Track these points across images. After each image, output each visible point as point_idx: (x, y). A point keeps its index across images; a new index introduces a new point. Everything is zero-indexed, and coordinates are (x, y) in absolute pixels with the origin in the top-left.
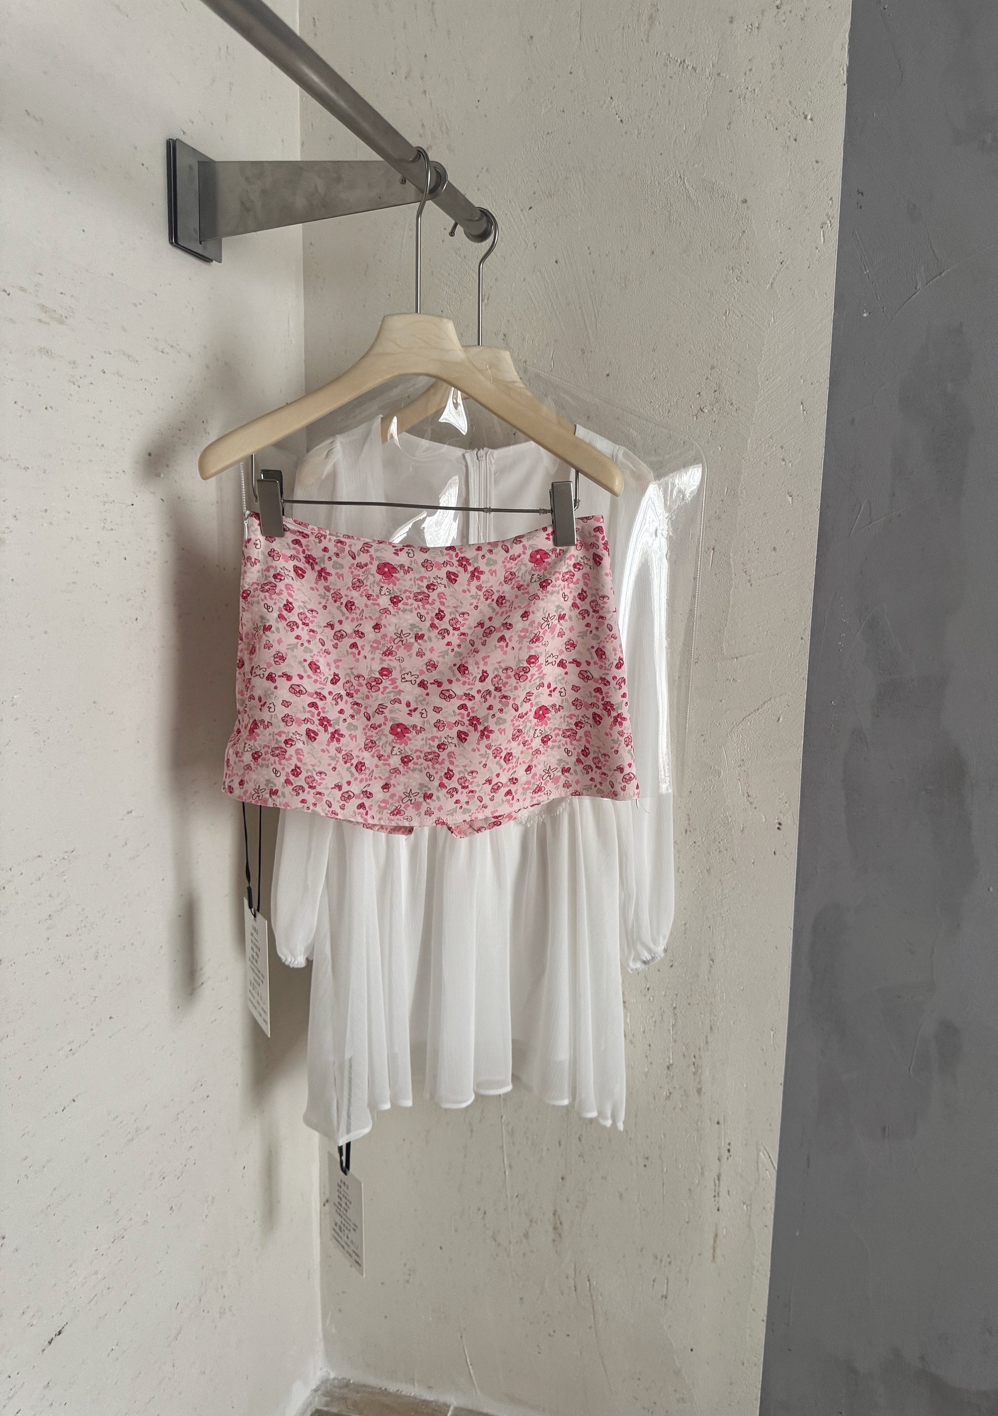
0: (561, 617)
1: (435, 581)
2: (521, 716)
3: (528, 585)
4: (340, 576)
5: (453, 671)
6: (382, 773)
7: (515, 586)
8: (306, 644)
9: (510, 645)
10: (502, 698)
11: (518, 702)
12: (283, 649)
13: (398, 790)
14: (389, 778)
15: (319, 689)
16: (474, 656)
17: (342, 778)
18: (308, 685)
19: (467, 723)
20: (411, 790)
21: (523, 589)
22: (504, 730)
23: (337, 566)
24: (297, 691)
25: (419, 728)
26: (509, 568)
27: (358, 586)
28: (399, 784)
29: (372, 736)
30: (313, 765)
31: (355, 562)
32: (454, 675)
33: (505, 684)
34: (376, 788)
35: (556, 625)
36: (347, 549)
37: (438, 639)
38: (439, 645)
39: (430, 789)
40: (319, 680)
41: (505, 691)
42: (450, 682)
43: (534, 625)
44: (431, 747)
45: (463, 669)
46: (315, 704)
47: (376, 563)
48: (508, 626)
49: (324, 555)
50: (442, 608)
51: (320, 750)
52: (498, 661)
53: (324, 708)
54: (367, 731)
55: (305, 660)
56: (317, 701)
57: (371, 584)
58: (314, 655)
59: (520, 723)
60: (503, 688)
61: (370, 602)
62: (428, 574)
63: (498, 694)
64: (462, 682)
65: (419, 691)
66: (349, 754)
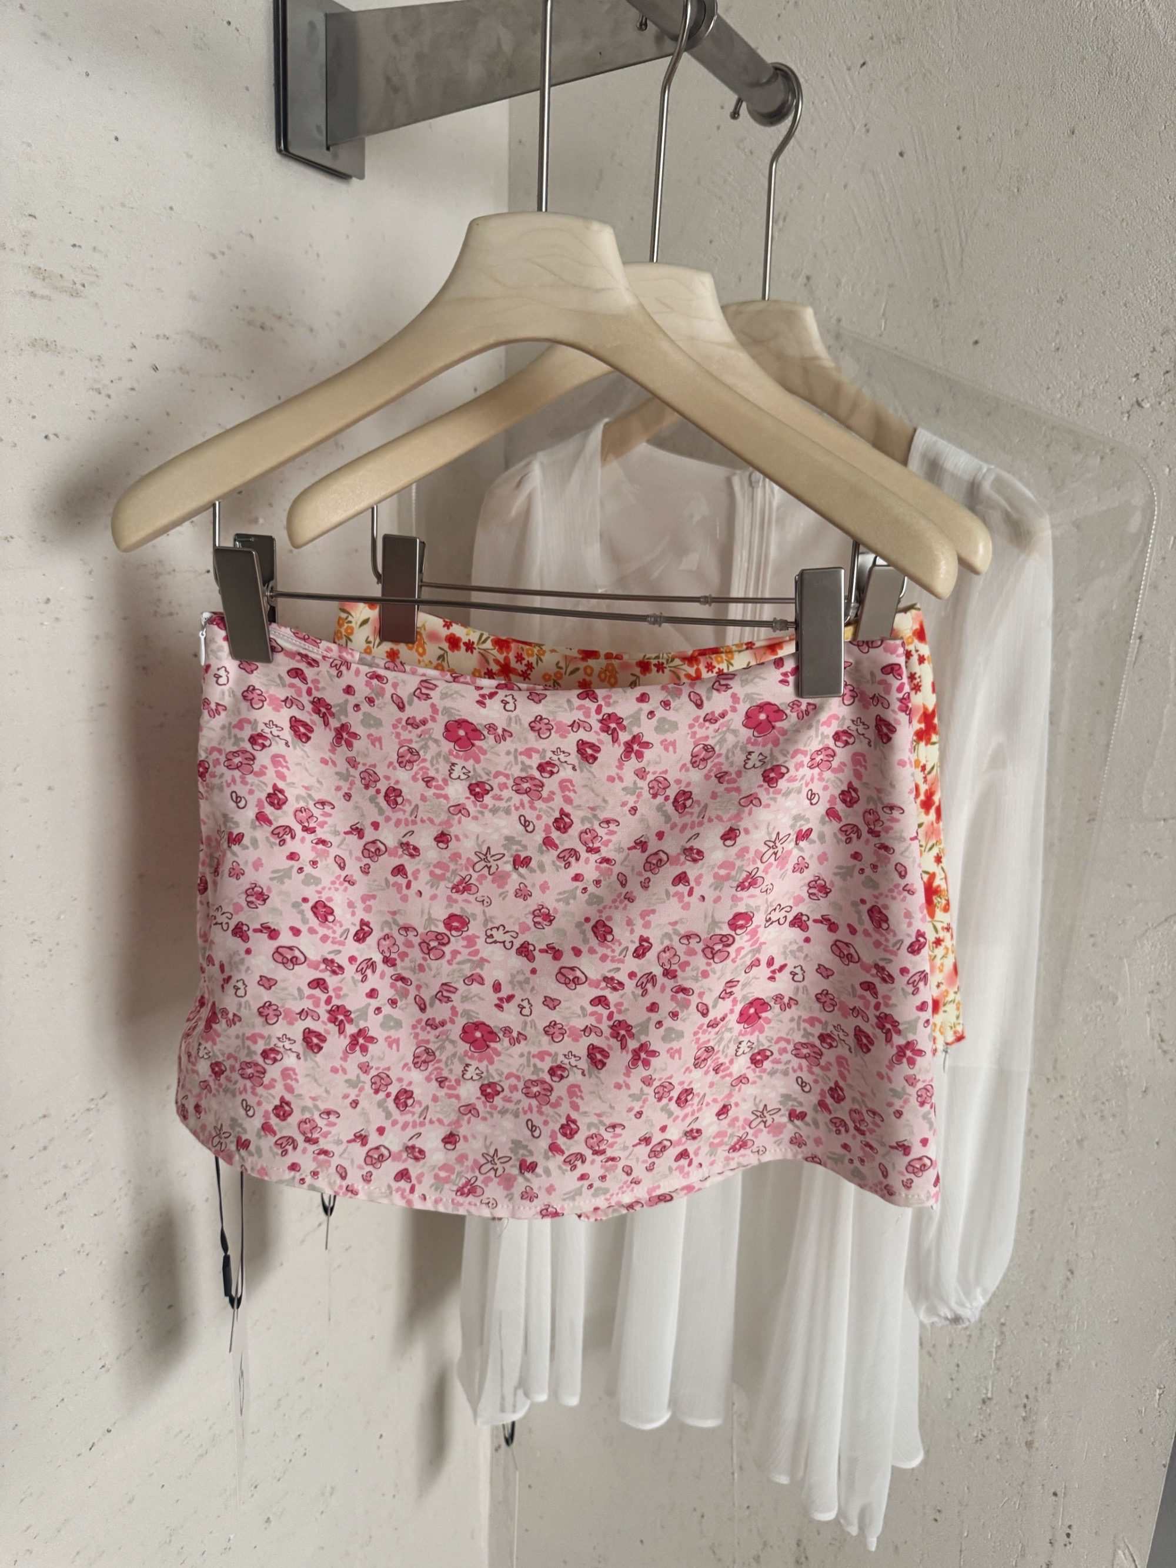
0: (803, 836)
1: (555, 757)
2: (712, 1025)
3: (739, 774)
4: (375, 740)
5: (583, 932)
6: (445, 1111)
7: (712, 774)
8: (308, 869)
9: (697, 892)
10: (677, 992)
11: (708, 1000)
12: (263, 878)
13: (473, 1148)
14: (457, 1123)
15: (330, 953)
16: (625, 908)
17: (368, 1121)
18: (311, 947)
19: (607, 1032)
20: (496, 1150)
21: (728, 782)
22: (679, 1051)
23: (371, 721)
24: (287, 958)
25: (515, 1034)
26: (701, 739)
27: (409, 761)
28: (474, 1137)
29: (428, 1042)
30: (314, 1099)
31: (404, 716)
32: (586, 941)
33: (684, 965)
34: (431, 1141)
35: (790, 852)
36: (389, 690)
37: (558, 869)
38: (560, 879)
39: (531, 1153)
40: (331, 935)
41: (685, 979)
42: (577, 952)
43: (747, 856)
44: (536, 1070)
45: (602, 930)
46: (321, 982)
47: (442, 720)
48: (695, 855)
49: (347, 701)
50: (568, 809)
51: (329, 1069)
52: (672, 920)
53: (338, 989)
54: (418, 1030)
55: (305, 900)
56: (326, 976)
57: (433, 758)
58: (324, 888)
59: (710, 1037)
60: (679, 973)
61: (430, 793)
62: (540, 745)
63: (670, 983)
64: (599, 955)
65: (518, 962)
66: (384, 1076)
